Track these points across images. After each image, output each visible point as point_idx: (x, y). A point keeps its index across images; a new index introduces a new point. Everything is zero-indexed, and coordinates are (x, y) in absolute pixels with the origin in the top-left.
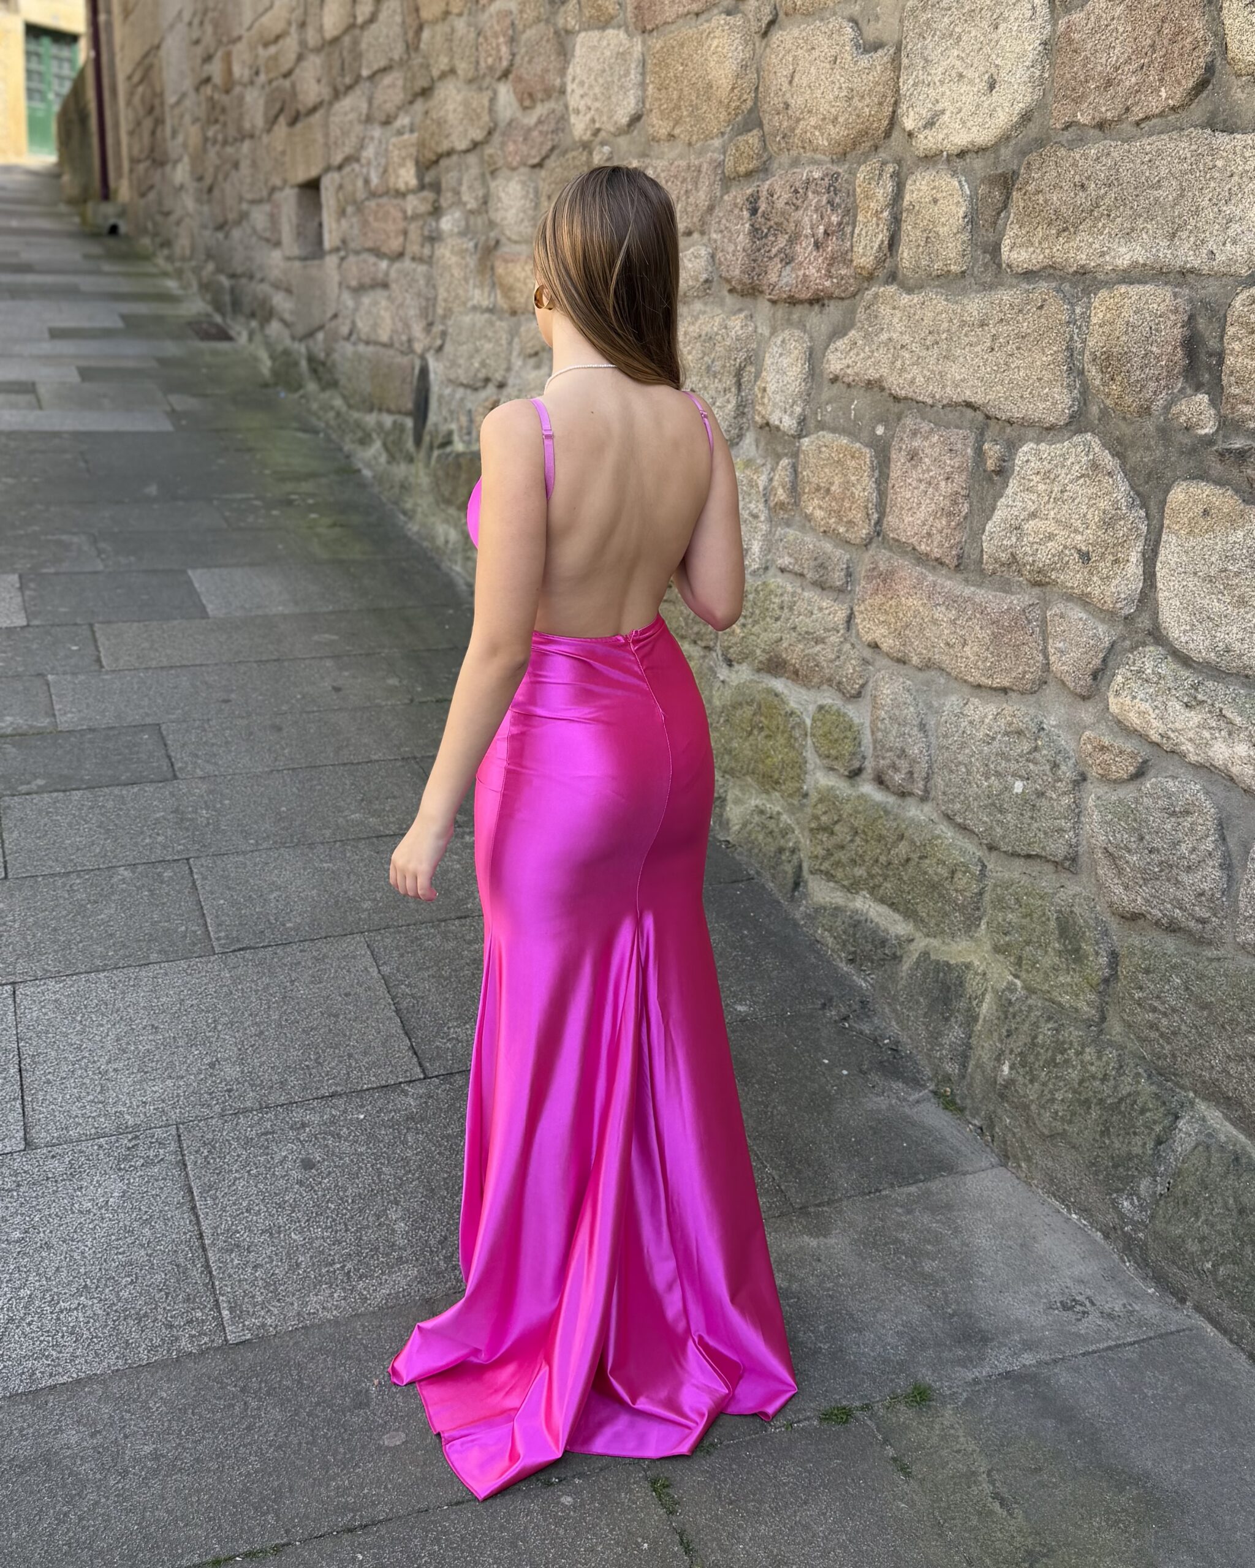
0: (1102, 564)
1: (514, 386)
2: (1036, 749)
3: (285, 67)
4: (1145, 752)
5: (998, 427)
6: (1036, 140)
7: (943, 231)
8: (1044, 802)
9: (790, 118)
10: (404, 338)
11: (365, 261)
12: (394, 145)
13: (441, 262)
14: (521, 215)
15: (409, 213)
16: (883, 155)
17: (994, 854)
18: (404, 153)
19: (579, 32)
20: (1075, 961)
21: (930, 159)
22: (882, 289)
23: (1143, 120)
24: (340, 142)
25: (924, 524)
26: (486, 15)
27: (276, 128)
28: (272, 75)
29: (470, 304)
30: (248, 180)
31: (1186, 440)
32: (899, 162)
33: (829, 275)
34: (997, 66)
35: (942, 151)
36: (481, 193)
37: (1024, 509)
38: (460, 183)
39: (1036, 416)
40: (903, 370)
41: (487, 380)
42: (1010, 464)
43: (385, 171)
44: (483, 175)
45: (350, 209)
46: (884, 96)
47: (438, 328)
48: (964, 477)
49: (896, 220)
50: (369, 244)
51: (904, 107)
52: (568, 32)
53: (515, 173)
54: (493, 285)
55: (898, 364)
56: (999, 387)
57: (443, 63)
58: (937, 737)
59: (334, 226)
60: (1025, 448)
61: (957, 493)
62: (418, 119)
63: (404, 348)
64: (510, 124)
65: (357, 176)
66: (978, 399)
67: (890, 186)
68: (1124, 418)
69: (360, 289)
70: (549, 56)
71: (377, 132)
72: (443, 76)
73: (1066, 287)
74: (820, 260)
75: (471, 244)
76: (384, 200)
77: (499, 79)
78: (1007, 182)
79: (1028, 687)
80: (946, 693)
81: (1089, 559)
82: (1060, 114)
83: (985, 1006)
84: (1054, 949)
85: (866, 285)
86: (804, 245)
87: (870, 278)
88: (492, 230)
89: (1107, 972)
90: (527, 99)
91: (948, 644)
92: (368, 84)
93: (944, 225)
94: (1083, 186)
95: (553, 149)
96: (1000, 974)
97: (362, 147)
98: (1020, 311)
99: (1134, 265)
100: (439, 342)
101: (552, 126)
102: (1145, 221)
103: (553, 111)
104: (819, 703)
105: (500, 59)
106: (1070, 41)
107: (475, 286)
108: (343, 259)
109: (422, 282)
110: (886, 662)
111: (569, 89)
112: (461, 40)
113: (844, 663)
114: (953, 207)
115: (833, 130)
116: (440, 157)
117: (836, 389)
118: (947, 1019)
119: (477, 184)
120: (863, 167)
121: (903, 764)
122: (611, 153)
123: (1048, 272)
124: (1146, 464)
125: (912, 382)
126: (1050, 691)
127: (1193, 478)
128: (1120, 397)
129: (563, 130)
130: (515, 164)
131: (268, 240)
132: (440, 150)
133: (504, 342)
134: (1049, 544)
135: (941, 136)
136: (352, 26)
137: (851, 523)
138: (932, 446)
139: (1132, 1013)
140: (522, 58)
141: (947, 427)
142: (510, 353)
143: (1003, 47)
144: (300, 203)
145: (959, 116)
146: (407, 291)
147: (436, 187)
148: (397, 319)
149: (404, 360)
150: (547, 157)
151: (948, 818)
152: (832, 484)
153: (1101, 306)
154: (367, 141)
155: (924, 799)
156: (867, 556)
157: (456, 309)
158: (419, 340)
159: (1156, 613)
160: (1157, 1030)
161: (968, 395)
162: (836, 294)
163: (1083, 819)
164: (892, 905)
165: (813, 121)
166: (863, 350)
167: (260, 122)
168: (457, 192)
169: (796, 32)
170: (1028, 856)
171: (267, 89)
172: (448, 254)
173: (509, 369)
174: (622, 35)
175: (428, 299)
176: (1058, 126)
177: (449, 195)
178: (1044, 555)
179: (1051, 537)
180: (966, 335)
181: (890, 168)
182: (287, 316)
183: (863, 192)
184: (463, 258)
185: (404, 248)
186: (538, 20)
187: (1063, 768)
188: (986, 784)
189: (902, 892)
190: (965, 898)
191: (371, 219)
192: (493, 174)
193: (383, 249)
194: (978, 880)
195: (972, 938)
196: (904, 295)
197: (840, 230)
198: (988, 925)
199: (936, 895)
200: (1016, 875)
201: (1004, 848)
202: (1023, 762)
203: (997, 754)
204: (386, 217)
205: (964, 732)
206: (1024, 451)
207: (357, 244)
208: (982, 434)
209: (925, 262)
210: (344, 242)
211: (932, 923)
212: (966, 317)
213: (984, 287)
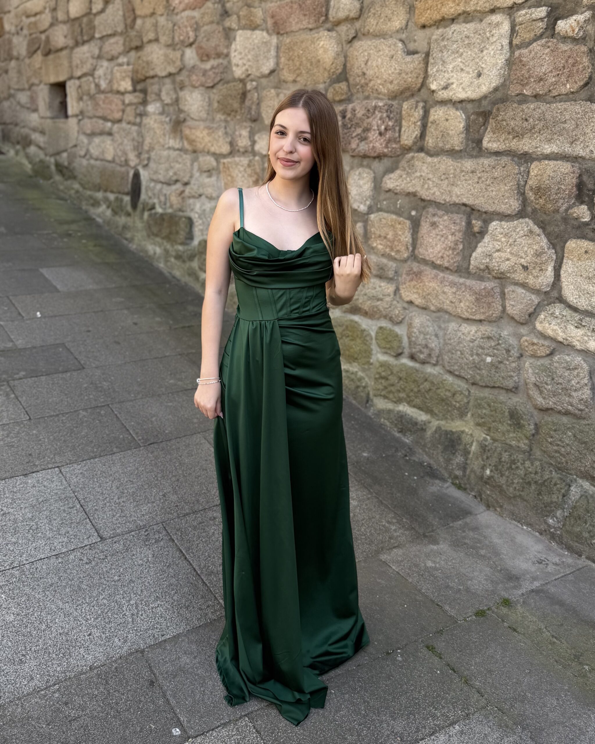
0: (534, 271)
1: (194, 184)
2: (499, 344)
3: (42, 28)
4: (554, 345)
5: (478, 214)
6: (500, 99)
7: (450, 132)
8: (502, 365)
9: (366, 79)
10: (123, 159)
11: (96, 122)
12: (117, 70)
13: (148, 126)
14: (201, 109)
15: (127, 101)
16: (417, 98)
17: (474, 387)
18: (124, 75)
19: (238, 29)
20: (519, 428)
21: (443, 103)
22: (416, 154)
23: (557, 96)
24: (80, 66)
25: (439, 252)
26: (179, 17)
27: (35, 56)
28: (32, 31)
29: (167, 146)
30: (15, 79)
31: (575, 223)
32: (425, 102)
33: (387, 147)
34: (482, 67)
35: (451, 100)
36: (174, 96)
37: (494, 248)
38: (160, 91)
39: (501, 211)
40: (429, 189)
41: (177, 181)
42: (485, 229)
43: (111, 81)
44: (175, 89)
45: (85, 98)
46: (419, 74)
47: (145, 156)
48: (461, 234)
49: (424, 127)
50: (100, 114)
51: (431, 80)
52: (230, 29)
53: (196, 90)
54: (182, 138)
55: (426, 186)
56: (482, 198)
57: (151, 36)
58: (445, 340)
59: (75, 104)
60: (494, 223)
61: (458, 240)
62: (132, 60)
63: (123, 163)
64: (193, 67)
65: (91, 83)
66: (470, 201)
67: (421, 112)
68: (545, 213)
69: (92, 135)
70: (220, 39)
71: (105, 64)
72: (150, 41)
73: (516, 159)
74: (382, 140)
75: (168, 119)
76: (109, 95)
77: (187, 46)
78: (486, 115)
79: (494, 319)
80: (449, 321)
81: (527, 269)
82: (514, 90)
83: (473, 448)
84: (507, 424)
85: (406, 152)
86: (373, 133)
87: (409, 149)
88: (181, 113)
89: (534, 431)
90: (204, 56)
91: (451, 302)
92: (99, 41)
93: (452, 130)
94: (526, 120)
95: (221, 80)
96: (480, 435)
97: (94, 69)
98: (494, 168)
99: (553, 153)
100: (146, 162)
101: (221, 70)
102: (558, 136)
103: (222, 64)
104: (379, 325)
105: (189, 38)
106: (521, 61)
107: (169, 138)
108: (80, 120)
109: (135, 134)
110: (416, 309)
111: (233, 54)
112: (163, 26)
113: (394, 309)
114: (458, 124)
115: (390, 87)
116: (147, 78)
117: (388, 195)
118: (454, 454)
119: (172, 93)
120: (405, 103)
121: (426, 351)
122: (257, 85)
123: (509, 153)
124: (555, 232)
125: (434, 193)
126: (504, 321)
127: (578, 238)
128: (544, 205)
129: (226, 72)
130: (197, 85)
131: (28, 108)
132: (148, 75)
133: (188, 164)
134: (507, 262)
135: (451, 94)
136: (89, 13)
137: (398, 251)
138: (444, 221)
139: (547, 447)
140: (203, 38)
141: (452, 213)
142: (192, 169)
143: (485, 60)
144: (50, 92)
145: (461, 86)
146: (125, 137)
147: (144, 92)
148: (118, 150)
149: (123, 169)
150: (217, 83)
151: (450, 372)
152: (387, 234)
153: (535, 168)
154: (98, 67)
155: (435, 365)
156: (406, 265)
157: (157, 147)
158: (133, 161)
159: (560, 290)
160: (559, 453)
161: (465, 200)
162: (390, 154)
163: (521, 372)
164: (420, 408)
165: (379, 82)
166: (406, 179)
167: (23, 52)
168: (158, 95)
169: (369, 43)
170: (494, 387)
171: (28, 38)
172: (152, 122)
173: (191, 177)
174: (265, 34)
175: (138, 142)
176: (513, 94)
177: (153, 96)
178: (505, 267)
179: (508, 259)
180: (463, 176)
181: (421, 104)
182: (42, 145)
183: (407, 113)
184: (163, 125)
185: (122, 117)
186: (212, 22)
187: (512, 352)
188: (471, 358)
189: (425, 403)
190: (461, 405)
191: (101, 103)
192: (181, 89)
193: (110, 117)
194: (467, 397)
195: (463, 420)
196: (429, 158)
197: (393, 128)
198: (472, 415)
199: (444, 404)
200: (486, 395)
201: (481, 384)
202: (491, 350)
203: (477, 346)
204: (111, 103)
205: (460, 338)
206: (494, 225)
207: (90, 114)
208: (470, 217)
209: (441, 145)
210: (82, 112)
211: (441, 415)
212: (464, 169)
213: (472, 157)
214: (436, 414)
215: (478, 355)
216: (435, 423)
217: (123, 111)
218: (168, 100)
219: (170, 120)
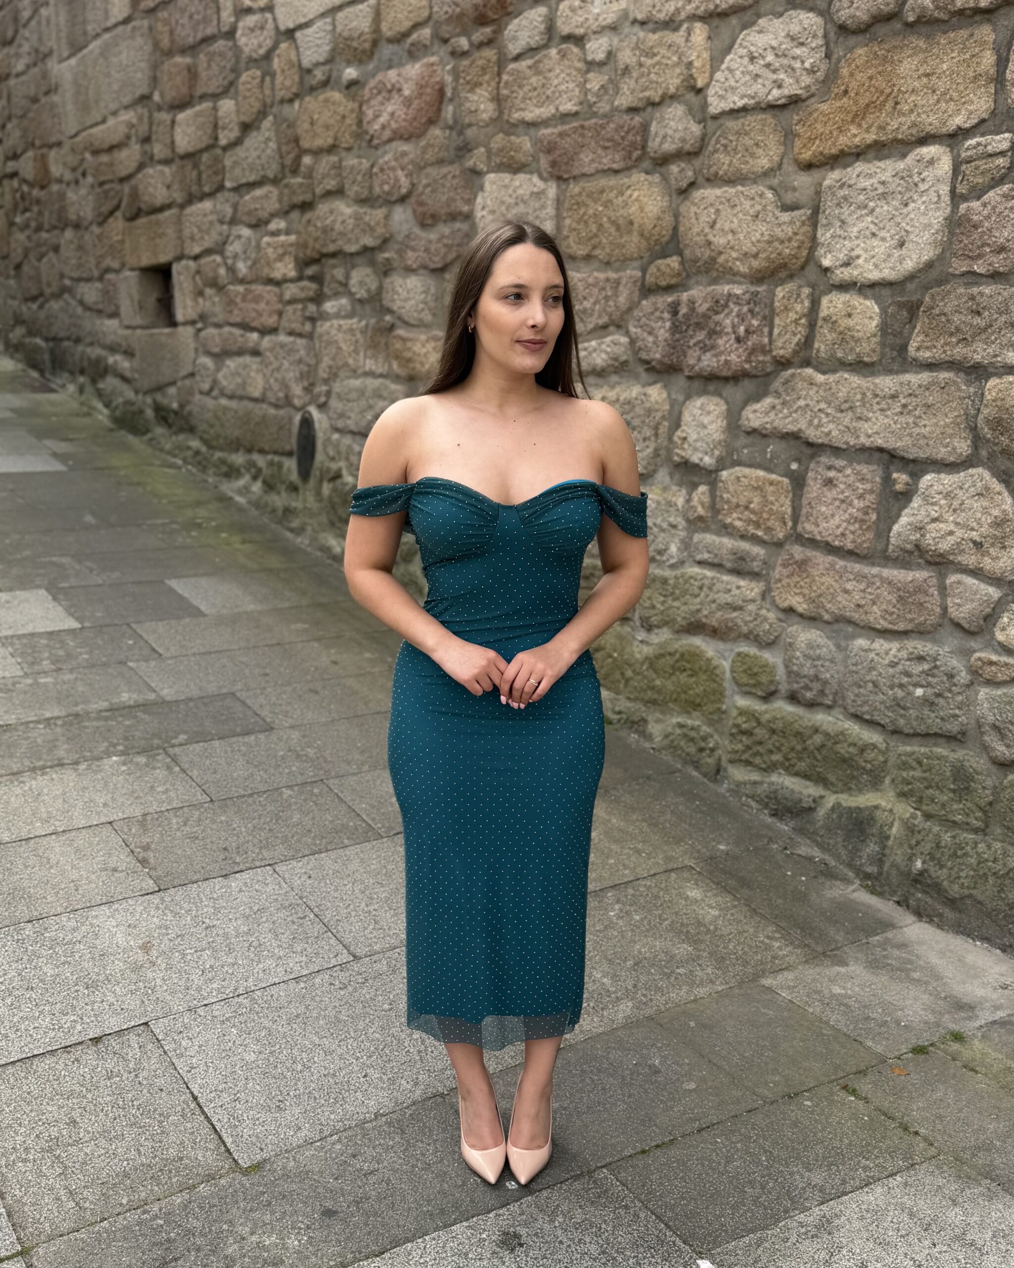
0: (992, 549)
2: (935, 667)
5: (901, 464)
6: (936, 280)
7: (856, 334)
8: (941, 700)
9: (712, 251)
10: (281, 394)
11: (230, 333)
12: (268, 243)
13: (325, 337)
14: (421, 306)
15: (287, 296)
16: (798, 281)
17: (896, 737)
18: (280, 251)
19: (488, 172)
20: (967, 795)
21: (843, 287)
22: (799, 371)
24: (197, 237)
25: (838, 528)
26: (380, 152)
27: (111, 221)
28: (104, 178)
29: (360, 371)
30: (73, 261)
32: (813, 287)
33: (748, 360)
34: (906, 231)
35: (855, 283)
36: (374, 286)
37: (927, 516)
38: (348, 277)
39: (939, 457)
40: (820, 425)
42: (913, 487)
43: (256, 264)
44: (375, 274)
45: (209, 291)
46: (803, 242)
47: (321, 388)
48: (874, 496)
49: (812, 326)
50: (235, 320)
51: (822, 251)
52: (474, 171)
53: (413, 275)
54: (388, 356)
56: (907, 438)
57: (330, 184)
58: (846, 666)
59: (189, 302)
61: (869, 507)
62: (295, 226)
63: (282, 402)
64: (407, 237)
65: (218, 265)
66: (889, 444)
67: (807, 303)
69: (223, 355)
70: (456, 189)
71: (245, 232)
72: (327, 194)
73: (962, 374)
74: (741, 350)
75: (362, 325)
76: (255, 286)
77: (396, 202)
78: (913, 307)
79: (927, 629)
80: (853, 637)
81: (982, 547)
82: (958, 266)
83: (894, 830)
84: (949, 789)
85: (781, 367)
86: (724, 339)
87: (787, 363)
88: (386, 315)
90: (428, 219)
91: (858, 606)
92: (232, 194)
93: (858, 331)
94: (978, 313)
96: (905, 809)
97: (225, 243)
98: (927, 389)
100: (323, 399)
101: (457, 240)
103: (458, 230)
104: (737, 651)
105: (399, 187)
106: (969, 220)
107: (365, 357)
108: (198, 330)
109: (303, 352)
110: (798, 619)
111: (478, 214)
112: (352, 168)
113: (762, 622)
114: (868, 321)
115: (754, 262)
116: (324, 256)
117: (751, 438)
118: (863, 841)
119: (370, 280)
120: (780, 289)
121: (816, 686)
123: (951, 365)
125: (829, 433)
126: (944, 631)
130: (414, 267)
131: (99, 312)
134: (949, 538)
135: (856, 273)
136: (212, 146)
137: (769, 529)
138: (847, 476)
140: (424, 188)
141: (859, 463)
143: (912, 220)
144: (141, 283)
145: (872, 261)
146: (284, 358)
147: (319, 279)
148: (272, 380)
149: (282, 413)
150: (451, 263)
151: (856, 717)
152: (751, 502)
153: (993, 388)
154: (231, 238)
155: (830, 708)
156: (782, 551)
157: (343, 373)
158: (299, 397)
161: (880, 443)
162: (754, 372)
163: (972, 708)
164: (805, 777)
165: (735, 255)
166: (781, 412)
168: (345, 285)
169: (718, 192)
170: (927, 735)
171: (98, 190)
172: (333, 331)
174: (536, 179)
175: (309, 366)
176: (956, 273)
177: (335, 287)
178: (945, 545)
179: (951, 533)
181: (806, 291)
182: (128, 374)
183: (783, 305)
184: (353, 335)
185: (279, 323)
186: (441, 161)
187: (958, 678)
188: (891, 692)
189: (815, 766)
190: (873, 765)
191: (238, 300)
192: (386, 274)
193: (253, 324)
194: (883, 753)
195: (877, 790)
196: (819, 376)
197: (758, 331)
198: (893, 781)
199: (845, 766)
200: (916, 749)
201: (906, 731)
202: (924, 675)
203: (901, 673)
204: (257, 299)
205: (872, 661)
206: (928, 478)
207: (220, 318)
208: (888, 468)
209: (840, 355)
210: (203, 317)
211: (840, 784)
212: (878, 392)
213: (890, 372)
214: (832, 784)
215: (901, 686)
216: (831, 799)
217: (280, 314)
218: (362, 294)
219: (367, 326)
